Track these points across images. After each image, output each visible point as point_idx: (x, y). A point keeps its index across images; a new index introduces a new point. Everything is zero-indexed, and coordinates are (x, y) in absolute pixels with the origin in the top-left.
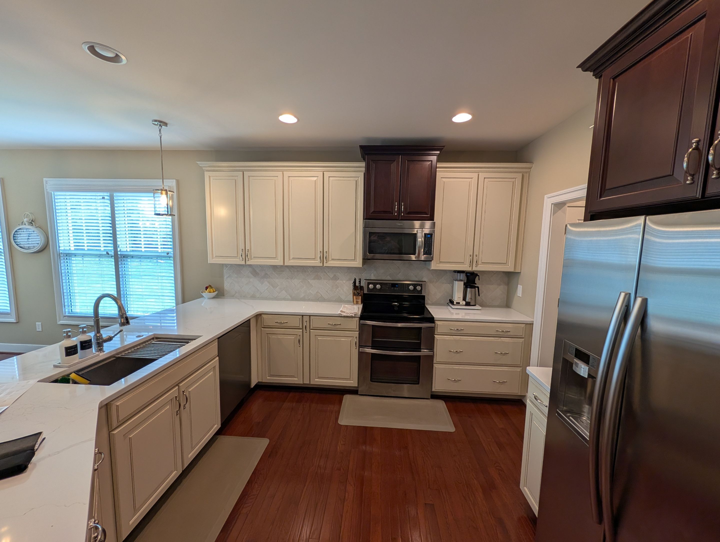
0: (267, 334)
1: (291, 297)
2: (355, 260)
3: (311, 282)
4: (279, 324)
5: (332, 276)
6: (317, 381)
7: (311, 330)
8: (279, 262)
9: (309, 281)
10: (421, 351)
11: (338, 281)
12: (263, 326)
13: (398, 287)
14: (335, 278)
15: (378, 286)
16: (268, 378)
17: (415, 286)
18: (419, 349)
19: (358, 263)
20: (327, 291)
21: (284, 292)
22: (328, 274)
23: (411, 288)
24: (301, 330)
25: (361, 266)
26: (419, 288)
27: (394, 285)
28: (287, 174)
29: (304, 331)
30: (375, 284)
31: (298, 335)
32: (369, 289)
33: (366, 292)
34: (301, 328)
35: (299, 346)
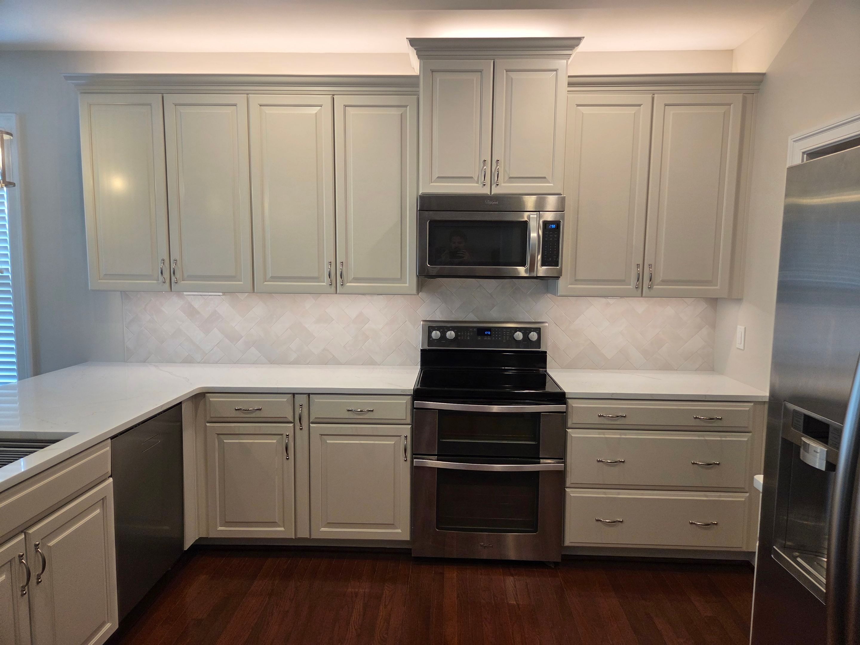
0: (218, 434)
2: (401, 279)
4: (244, 413)
5: (354, 315)
6: (325, 532)
7: (311, 425)
8: (242, 285)
10: (539, 463)
11: (367, 325)
12: (208, 419)
13: (490, 335)
14: (362, 320)
15: (450, 334)
16: (220, 528)
17: (526, 331)
18: (536, 459)
19: (409, 285)
21: (253, 349)
22: (346, 310)
23: (518, 335)
24: (292, 425)
25: (414, 292)
26: (533, 336)
27: (481, 331)
28: (255, 100)
29: (298, 427)
30: (443, 330)
31: (285, 436)
32: (430, 341)
33: (426, 347)
34: (292, 420)
35: (288, 459)
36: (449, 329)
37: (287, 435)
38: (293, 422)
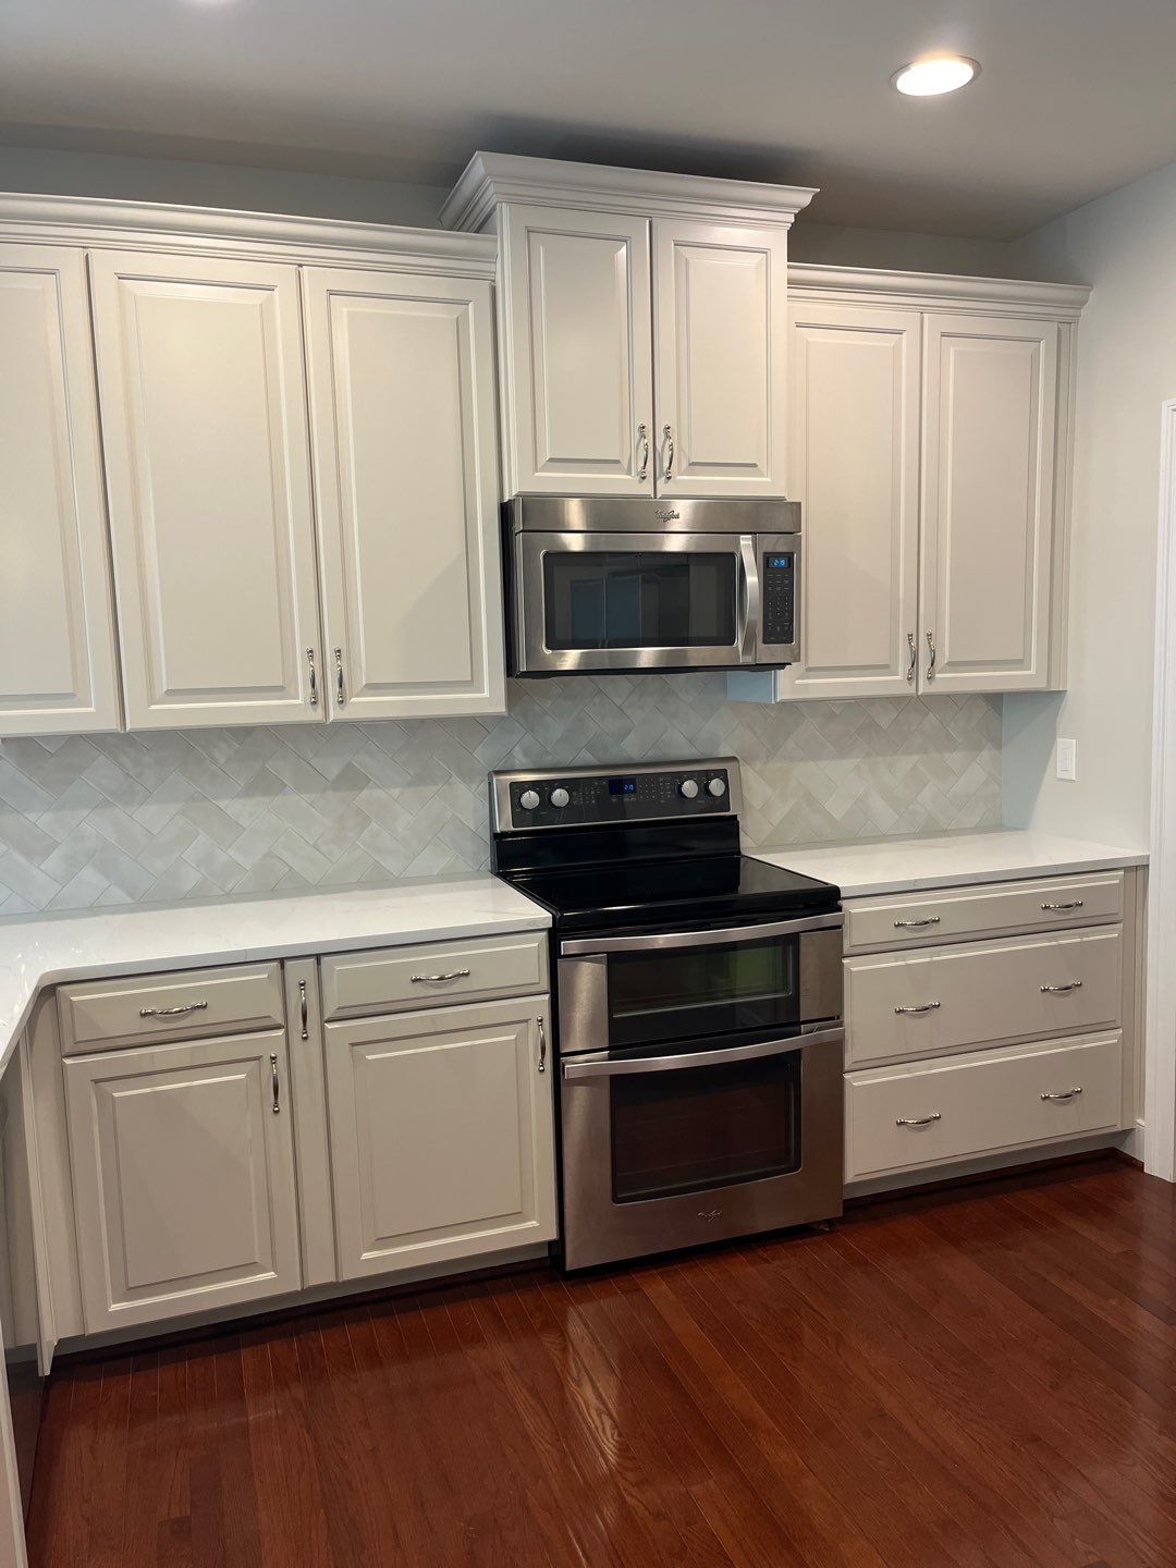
0: (96, 1082)
1: (132, 897)
2: (471, 684)
3: (234, 807)
4: (162, 1020)
5: (333, 769)
6: (373, 1260)
7: (329, 1026)
8: (91, 714)
9: (222, 804)
10: (799, 1033)
11: (364, 792)
12: (68, 1049)
13: (634, 791)
14: (352, 780)
15: (560, 796)
16: (114, 1307)
17: (703, 779)
18: (791, 1027)
19: (488, 694)
20: (315, 846)
21: (89, 874)
22: (313, 762)
23: (690, 788)
24: (281, 1033)
25: (501, 708)
26: (716, 787)
27: (616, 785)
28: (106, 264)
29: (296, 1036)
30: (544, 788)
31: (266, 1060)
32: (518, 812)
34: (280, 1021)
35: (276, 1112)
36: (553, 786)
37: (273, 1058)
38: (284, 1026)
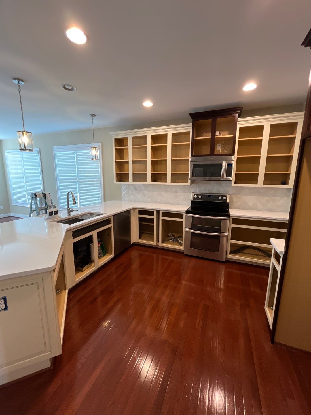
1: (153, 202)
9: (162, 193)
10: (220, 233)
11: (177, 193)
13: (212, 197)
15: (200, 197)
17: (223, 197)
20: (171, 199)
21: (149, 199)
23: (220, 198)
25: (190, 185)
27: (209, 196)
30: (198, 195)
32: (194, 198)
33: (193, 200)
36: (199, 195)
